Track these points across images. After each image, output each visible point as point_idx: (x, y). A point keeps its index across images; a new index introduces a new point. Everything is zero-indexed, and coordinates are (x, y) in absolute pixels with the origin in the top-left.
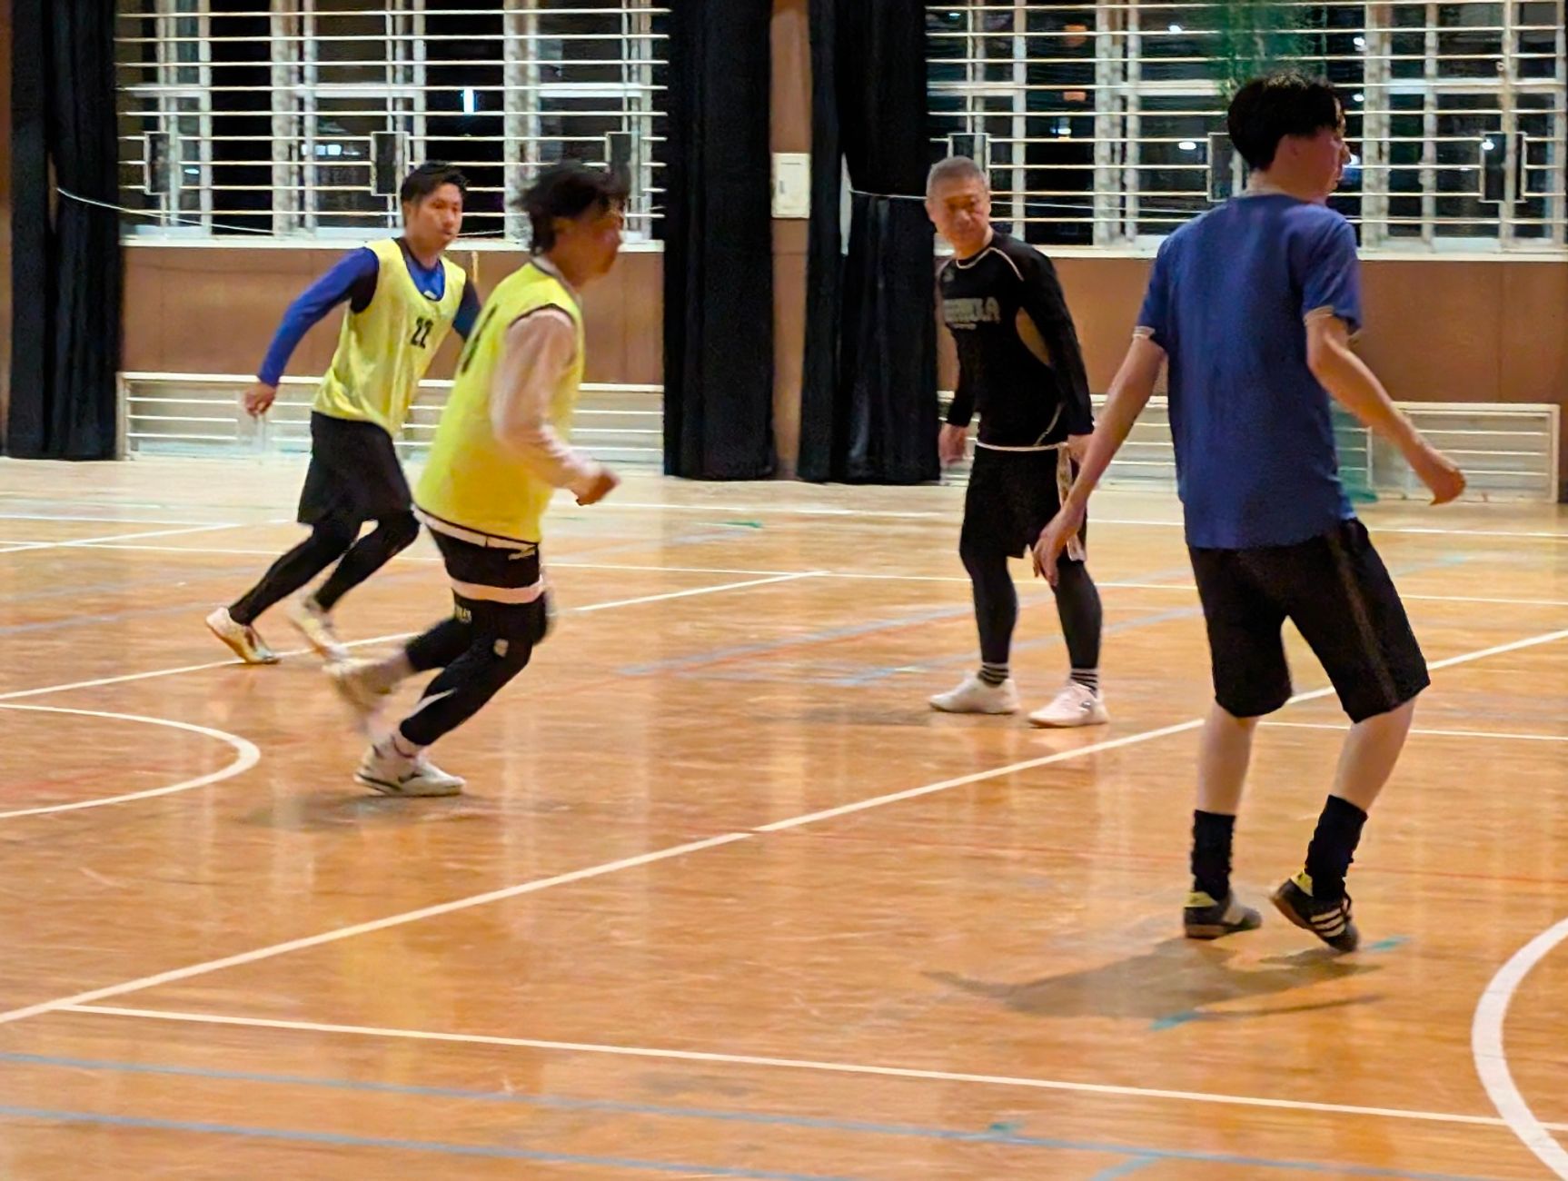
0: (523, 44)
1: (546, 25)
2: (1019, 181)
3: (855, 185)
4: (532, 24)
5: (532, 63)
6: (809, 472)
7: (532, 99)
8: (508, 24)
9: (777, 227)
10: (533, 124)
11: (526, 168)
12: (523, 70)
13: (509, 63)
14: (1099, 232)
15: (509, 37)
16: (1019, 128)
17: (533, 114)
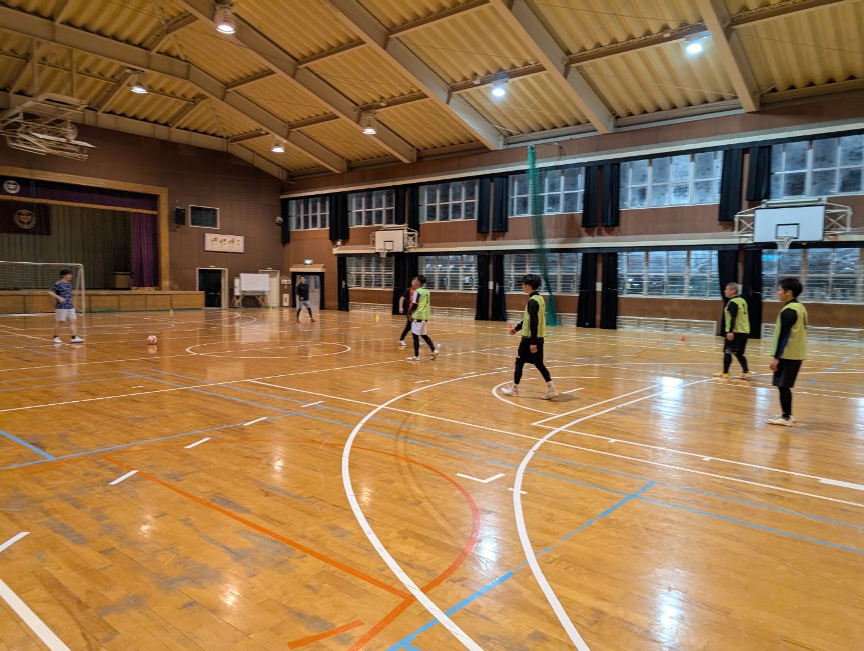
6: (492, 320)
9: (489, 291)
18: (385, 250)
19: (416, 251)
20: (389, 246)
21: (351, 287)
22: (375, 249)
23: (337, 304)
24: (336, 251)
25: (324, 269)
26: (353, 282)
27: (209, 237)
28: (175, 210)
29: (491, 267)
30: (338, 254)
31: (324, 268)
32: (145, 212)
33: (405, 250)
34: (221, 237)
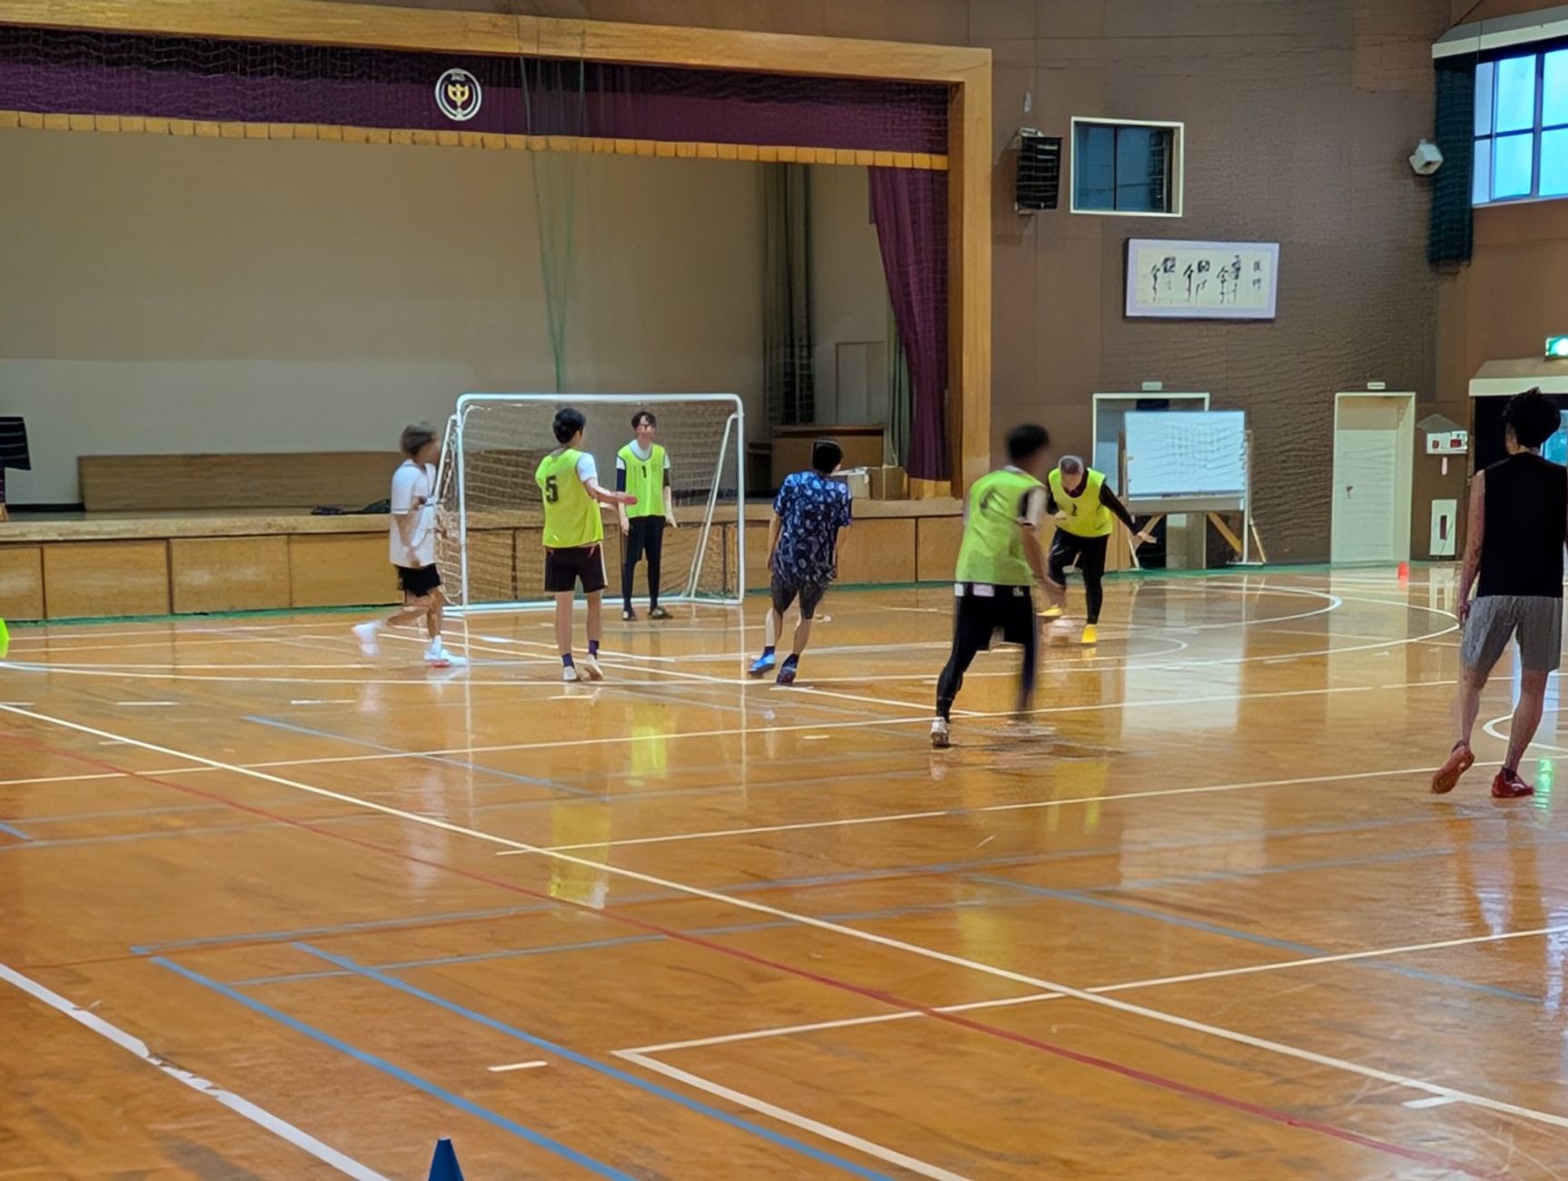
27: (1144, 254)
28: (1017, 145)
32: (903, 160)
34: (1187, 252)
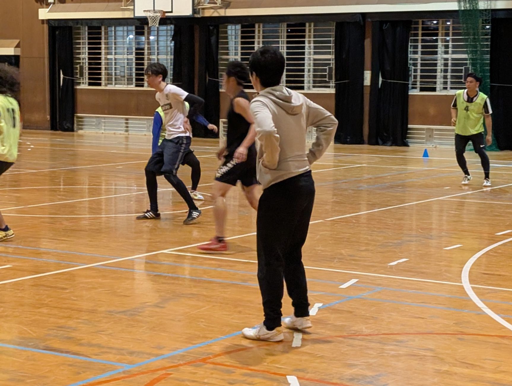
0: (310, 47)
1: (315, 42)
2: (419, 77)
3: (383, 78)
4: (312, 42)
5: (312, 51)
6: (370, 143)
7: (312, 59)
8: (306, 42)
9: (364, 88)
10: (312, 64)
11: (310, 74)
12: (310, 53)
13: (306, 51)
14: (438, 89)
15: (307, 45)
16: (419, 65)
17: (312, 62)
18: (154, 11)
19: (216, 14)
20: (163, 5)
21: (79, 84)
22: (134, 10)
23: (48, 117)
24: (44, 14)
25: (19, 49)
26: (82, 75)
29: (368, 43)
30: (49, 21)
31: (18, 46)
33: (194, 11)
